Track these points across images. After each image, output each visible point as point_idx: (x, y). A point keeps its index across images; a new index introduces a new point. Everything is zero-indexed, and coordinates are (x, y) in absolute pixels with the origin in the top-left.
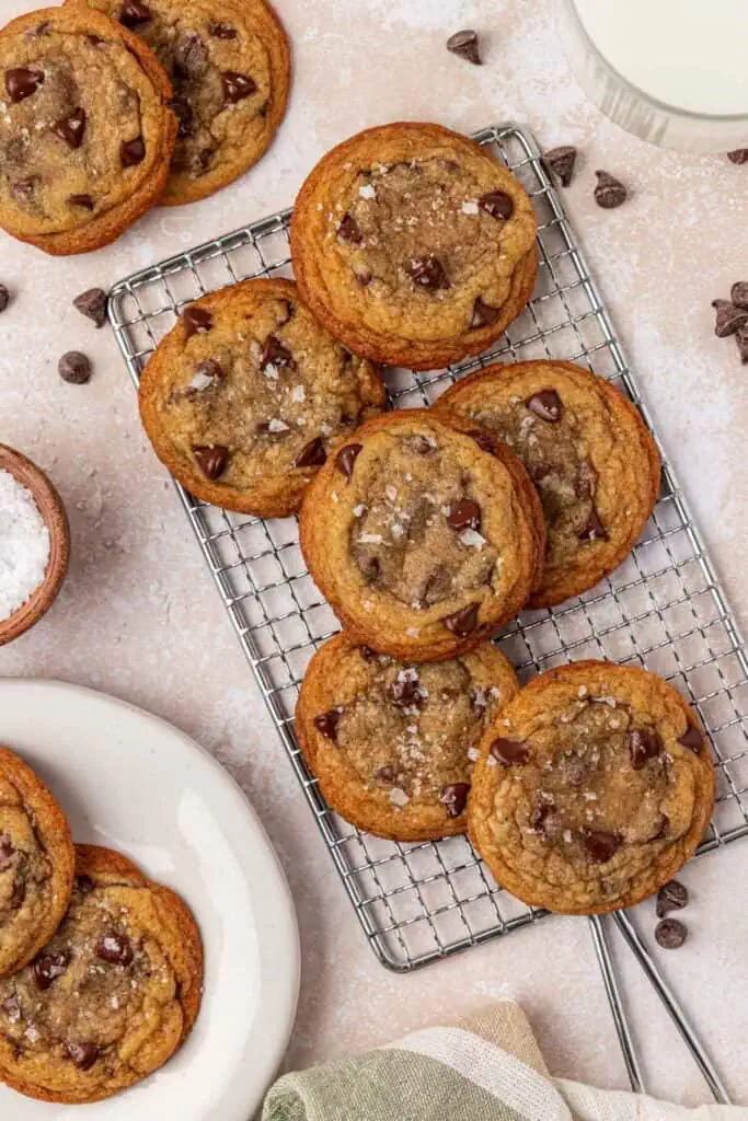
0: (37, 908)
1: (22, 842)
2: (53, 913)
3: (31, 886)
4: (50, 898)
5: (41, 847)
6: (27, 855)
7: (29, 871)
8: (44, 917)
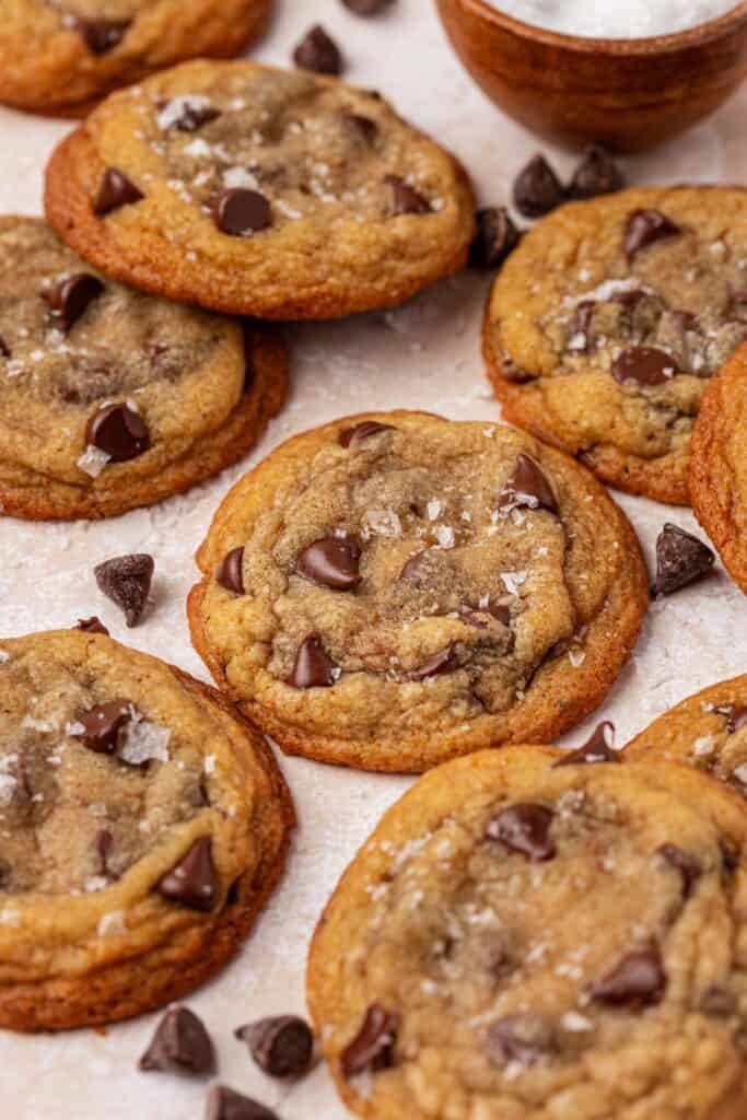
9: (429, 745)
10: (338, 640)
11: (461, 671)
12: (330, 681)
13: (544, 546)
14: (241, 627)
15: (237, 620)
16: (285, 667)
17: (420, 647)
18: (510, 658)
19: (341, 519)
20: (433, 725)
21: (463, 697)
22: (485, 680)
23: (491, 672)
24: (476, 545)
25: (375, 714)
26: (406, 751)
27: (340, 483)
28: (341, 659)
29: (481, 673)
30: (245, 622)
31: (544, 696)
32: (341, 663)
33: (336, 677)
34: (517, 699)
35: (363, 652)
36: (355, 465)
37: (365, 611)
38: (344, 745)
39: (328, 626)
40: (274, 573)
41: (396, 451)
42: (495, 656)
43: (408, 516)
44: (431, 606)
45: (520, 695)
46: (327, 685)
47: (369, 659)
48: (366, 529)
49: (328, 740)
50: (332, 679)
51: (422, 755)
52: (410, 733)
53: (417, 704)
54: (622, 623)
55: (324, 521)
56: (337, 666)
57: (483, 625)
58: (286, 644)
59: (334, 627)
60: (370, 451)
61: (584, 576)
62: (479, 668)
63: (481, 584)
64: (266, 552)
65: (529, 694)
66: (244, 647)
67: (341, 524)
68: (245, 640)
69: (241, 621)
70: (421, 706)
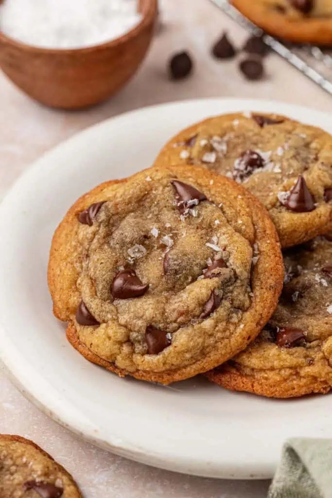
0: (221, 326)
1: (238, 263)
2: (233, 340)
3: (226, 303)
4: (236, 325)
5: (251, 284)
6: (236, 277)
7: (232, 292)
8: (223, 338)
9: (232, 343)
10: (160, 321)
11: (223, 301)
12: (169, 342)
13: (216, 220)
14: (111, 341)
15: (107, 340)
16: (143, 347)
17: (199, 301)
18: (239, 281)
19: (117, 262)
20: (228, 333)
21: (232, 312)
22: (236, 298)
23: (235, 293)
24: (183, 236)
25: (200, 344)
26: (223, 352)
27: (103, 244)
28: (166, 328)
29: (231, 296)
30: (112, 338)
31: (262, 288)
32: (168, 330)
33: (170, 338)
34: (252, 297)
35: (174, 319)
36: (102, 230)
37: (160, 299)
38: (194, 366)
39: (151, 317)
40: (107, 306)
41: (114, 213)
42: (232, 284)
43: (145, 242)
44: (188, 279)
45: (251, 294)
46: (170, 344)
47: (179, 320)
48: (130, 259)
49: (185, 368)
50: (169, 340)
51: (231, 349)
52: (220, 343)
53: (215, 328)
54: (268, 232)
55: (111, 268)
56: (167, 333)
57: (218, 275)
58: (137, 336)
59: (154, 316)
60: (104, 220)
61: (240, 222)
62: (229, 294)
63: (202, 254)
64: (95, 298)
65: (255, 291)
66: (119, 349)
67: (118, 264)
68: (117, 346)
69: (109, 338)
70: (217, 328)
